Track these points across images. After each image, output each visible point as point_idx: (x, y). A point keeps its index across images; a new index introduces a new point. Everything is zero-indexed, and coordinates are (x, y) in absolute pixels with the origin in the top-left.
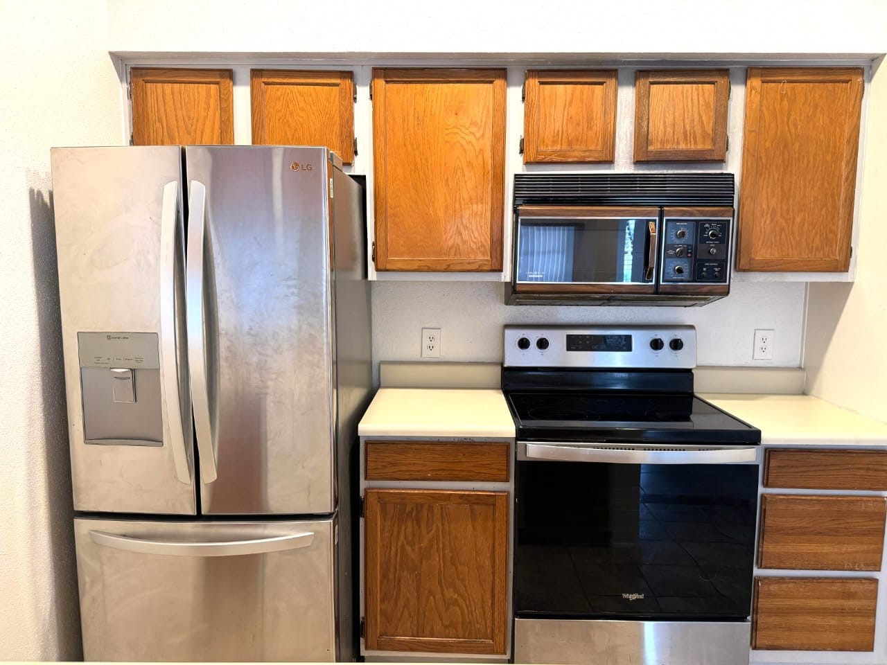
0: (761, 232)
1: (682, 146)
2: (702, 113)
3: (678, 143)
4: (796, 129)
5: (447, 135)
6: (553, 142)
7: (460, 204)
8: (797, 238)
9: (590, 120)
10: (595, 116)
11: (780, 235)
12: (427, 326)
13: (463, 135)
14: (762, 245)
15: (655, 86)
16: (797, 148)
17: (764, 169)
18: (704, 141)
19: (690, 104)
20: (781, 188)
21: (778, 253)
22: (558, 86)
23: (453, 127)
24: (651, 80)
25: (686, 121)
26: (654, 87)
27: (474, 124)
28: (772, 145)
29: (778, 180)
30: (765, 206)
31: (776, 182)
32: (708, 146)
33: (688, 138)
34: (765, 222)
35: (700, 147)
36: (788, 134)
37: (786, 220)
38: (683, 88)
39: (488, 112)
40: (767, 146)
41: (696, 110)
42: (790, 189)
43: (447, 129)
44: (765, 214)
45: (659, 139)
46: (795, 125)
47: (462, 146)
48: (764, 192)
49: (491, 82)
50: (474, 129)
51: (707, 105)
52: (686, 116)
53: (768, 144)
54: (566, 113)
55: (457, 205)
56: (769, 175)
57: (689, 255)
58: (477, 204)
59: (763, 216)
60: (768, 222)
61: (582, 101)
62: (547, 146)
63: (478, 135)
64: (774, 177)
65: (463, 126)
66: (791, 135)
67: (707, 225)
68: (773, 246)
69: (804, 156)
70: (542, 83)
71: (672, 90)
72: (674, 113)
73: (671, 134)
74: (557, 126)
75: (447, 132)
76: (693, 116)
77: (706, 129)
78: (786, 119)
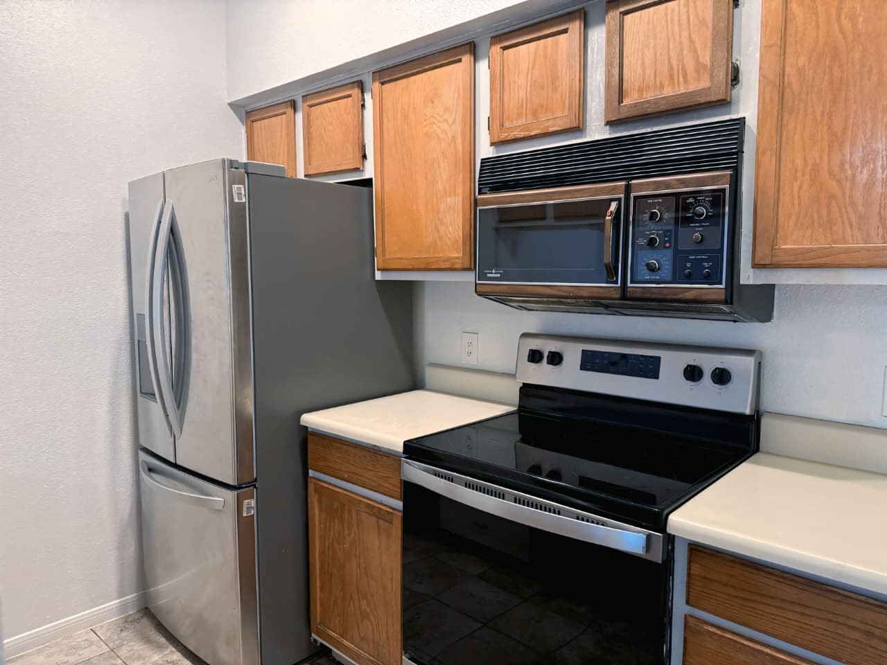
0: (793, 204)
1: (668, 92)
2: (693, 37)
3: (662, 86)
4: (854, 25)
5: (425, 126)
6: (518, 115)
7: (437, 198)
8: (861, 209)
9: (554, 79)
10: (560, 74)
11: (829, 206)
12: (467, 330)
13: (438, 124)
14: (796, 225)
15: (629, 16)
16: (857, 56)
17: (797, 102)
18: (699, 76)
19: (676, 28)
20: (829, 128)
21: (825, 237)
22: (521, 47)
23: (430, 118)
24: (622, 9)
25: (672, 54)
26: (628, 18)
27: (447, 109)
28: (810, 61)
29: (823, 115)
30: (799, 162)
31: (819, 118)
32: (704, 83)
33: (676, 77)
34: (800, 188)
35: (693, 87)
36: (841, 36)
37: (839, 182)
38: (667, 8)
39: (459, 94)
40: (800, 65)
41: (685, 35)
42: (845, 129)
43: (425, 120)
44: (799, 174)
45: (637, 87)
46: (853, 18)
47: (437, 135)
48: (797, 138)
49: (460, 61)
50: (447, 116)
51: (703, 23)
52: (671, 46)
53: (802, 60)
54: (530, 77)
55: (435, 199)
56: (806, 111)
57: (668, 245)
58: (450, 196)
59: (796, 179)
60: (805, 187)
61: (545, 57)
62: (512, 121)
63: (450, 121)
64: (814, 112)
65: (439, 114)
66: (845, 37)
67: (691, 200)
68: (816, 225)
69: (871, 68)
70: (505, 48)
71: (651, 16)
72: (655, 47)
73: (652, 77)
74: (521, 95)
75: (425, 123)
76: (681, 43)
77: (701, 60)
78: (834, 12)
